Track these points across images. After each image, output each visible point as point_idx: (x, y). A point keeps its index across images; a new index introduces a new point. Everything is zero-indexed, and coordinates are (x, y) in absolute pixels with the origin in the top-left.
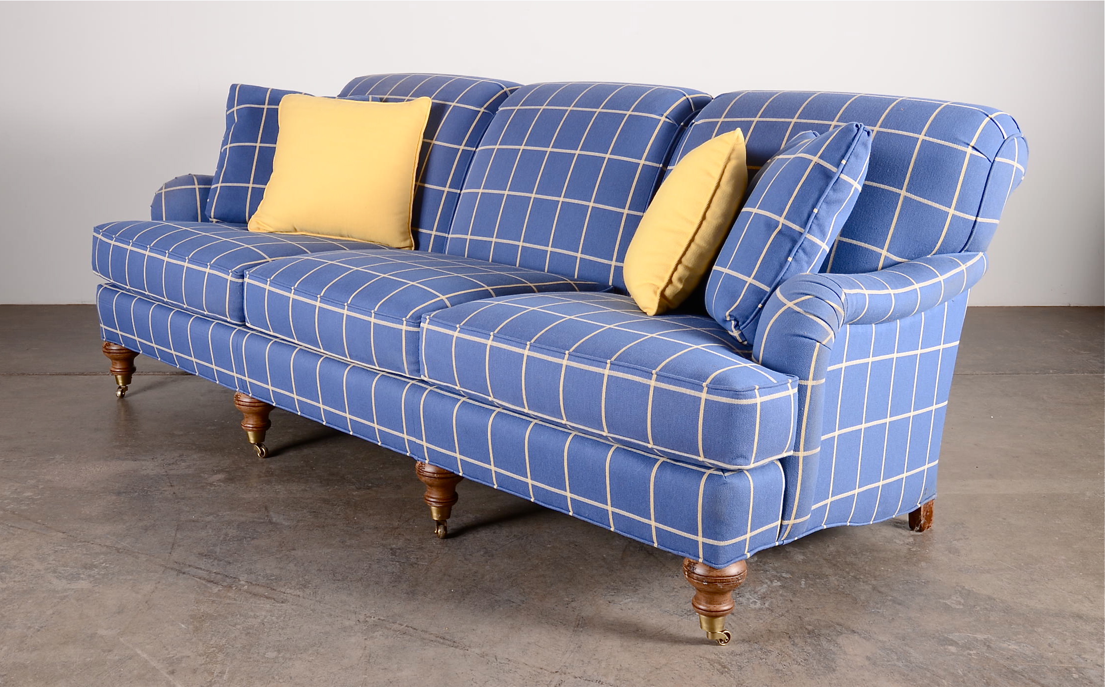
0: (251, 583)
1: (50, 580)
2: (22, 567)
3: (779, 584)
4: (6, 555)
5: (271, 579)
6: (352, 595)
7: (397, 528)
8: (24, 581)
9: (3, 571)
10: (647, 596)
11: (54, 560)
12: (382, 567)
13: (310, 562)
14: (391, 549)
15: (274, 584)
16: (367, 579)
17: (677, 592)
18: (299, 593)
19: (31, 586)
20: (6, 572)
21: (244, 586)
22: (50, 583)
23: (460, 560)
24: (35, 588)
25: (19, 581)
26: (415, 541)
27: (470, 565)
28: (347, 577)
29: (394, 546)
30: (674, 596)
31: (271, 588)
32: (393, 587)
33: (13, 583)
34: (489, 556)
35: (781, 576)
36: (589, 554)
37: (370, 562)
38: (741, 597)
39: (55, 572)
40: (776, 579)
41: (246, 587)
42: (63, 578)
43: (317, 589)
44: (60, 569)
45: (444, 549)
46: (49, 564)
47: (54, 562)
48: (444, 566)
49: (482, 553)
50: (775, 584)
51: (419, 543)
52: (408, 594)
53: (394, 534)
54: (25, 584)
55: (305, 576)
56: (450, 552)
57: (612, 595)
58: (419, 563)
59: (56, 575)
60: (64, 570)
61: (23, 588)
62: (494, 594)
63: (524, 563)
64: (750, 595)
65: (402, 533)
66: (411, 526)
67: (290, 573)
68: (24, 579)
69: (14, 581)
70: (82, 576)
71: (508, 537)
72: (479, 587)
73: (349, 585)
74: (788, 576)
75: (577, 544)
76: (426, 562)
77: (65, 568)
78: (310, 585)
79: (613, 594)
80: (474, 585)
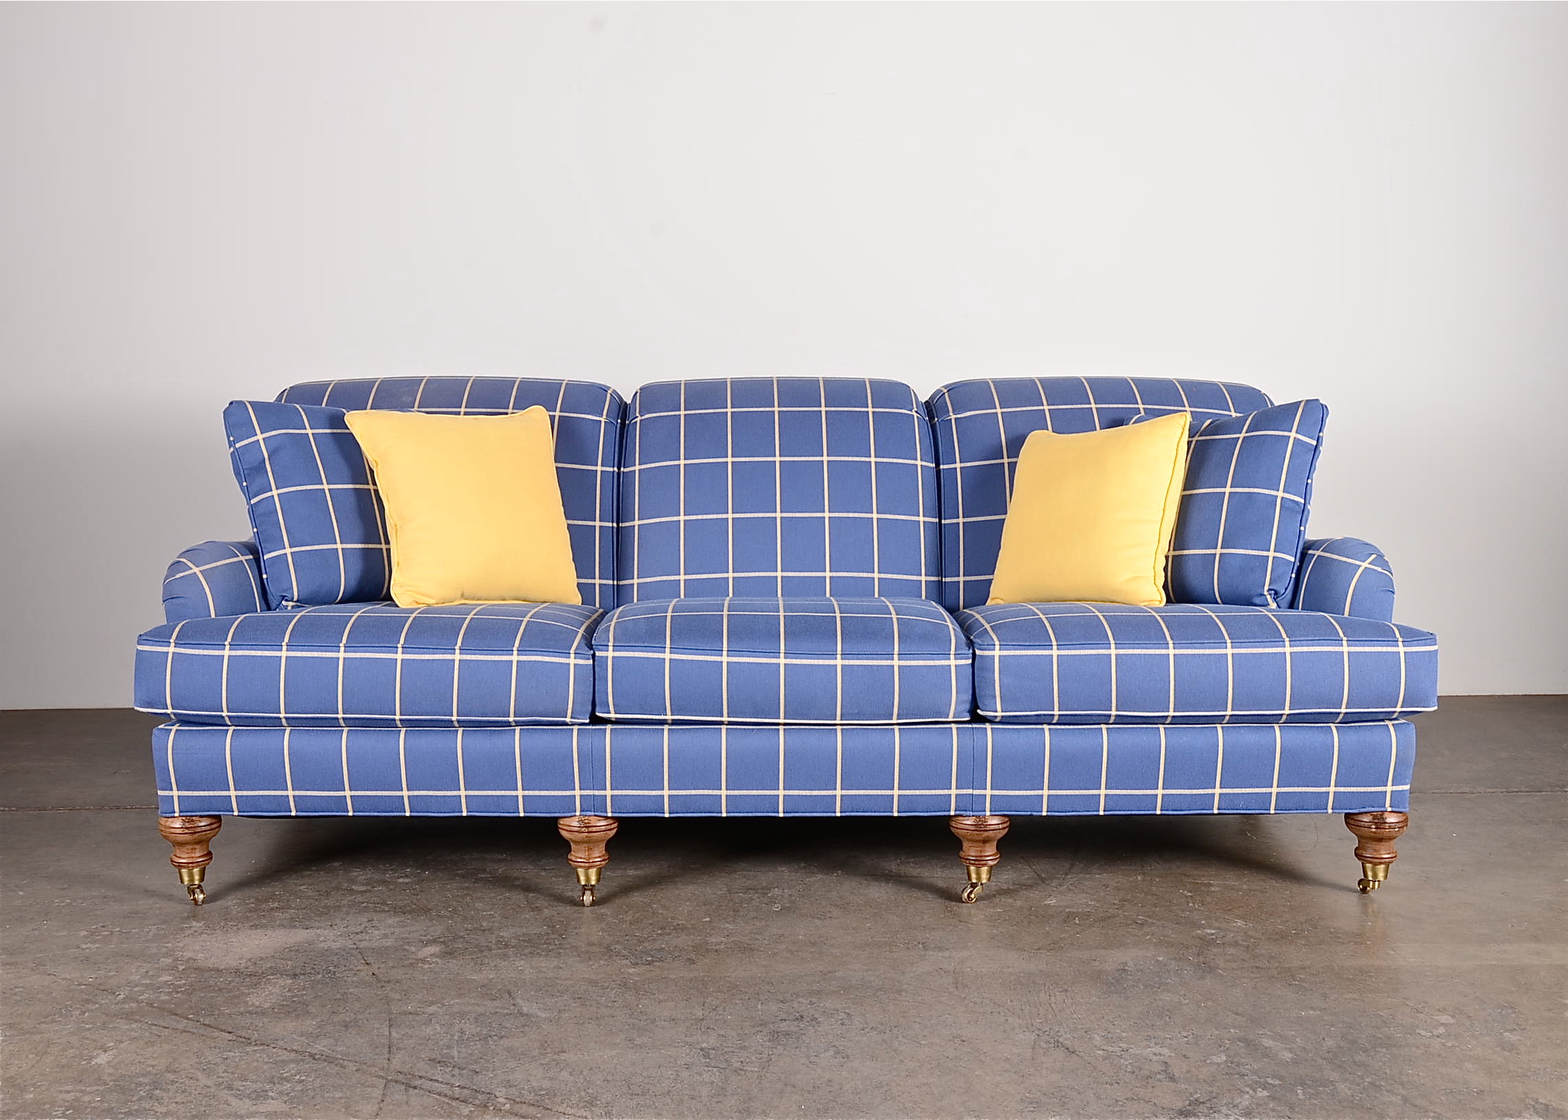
0: (514, 1100)
1: (227, 1100)
2: (182, 1083)
3: (1265, 1093)
4: (155, 1065)
5: (540, 1095)
6: (662, 1115)
7: (703, 1019)
8: (191, 1102)
9: (157, 1089)
10: (1081, 1111)
11: (225, 1071)
12: (696, 1075)
13: (591, 1069)
14: (702, 1049)
15: (547, 1101)
16: (678, 1092)
17: (1122, 1105)
18: (584, 1114)
19: (202, 1109)
20: (161, 1089)
21: (505, 1105)
22: (228, 1105)
23: (803, 1064)
24: (207, 1112)
25: (183, 1103)
26: (733, 1037)
27: (818, 1070)
28: (649, 1089)
29: (705, 1045)
30: (1120, 1111)
31: (544, 1107)
32: (717, 1102)
33: (174, 1105)
34: (843, 1058)
35: (1267, 1083)
36: (985, 1053)
37: (676, 1069)
38: (1215, 1112)
39: (230, 1088)
40: (1260, 1087)
41: (508, 1106)
42: (244, 1096)
43: (609, 1108)
44: (238, 1084)
45: (776, 1048)
46: (219, 1077)
47: (226, 1074)
48: (782, 1073)
49: (832, 1053)
50: (1260, 1095)
51: (740, 1040)
52: (740, 1112)
53: (700, 1028)
54: (193, 1107)
55: (588, 1089)
56: (786, 1052)
57: (1032, 1112)
58: (745, 1068)
59: (233, 1092)
60: (242, 1086)
61: (191, 1112)
62: (863, 1112)
63: (894, 1066)
64: (1228, 1110)
65: (712, 1027)
66: (721, 1017)
67: (566, 1085)
68: (189, 1098)
69: (177, 1103)
70: (270, 1094)
71: (863, 1030)
72: (839, 1102)
73: (653, 1101)
74: (1277, 1082)
75: (964, 1039)
76: (756, 1067)
77: (244, 1083)
78: (598, 1102)
79: (1033, 1109)
80: (832, 1098)
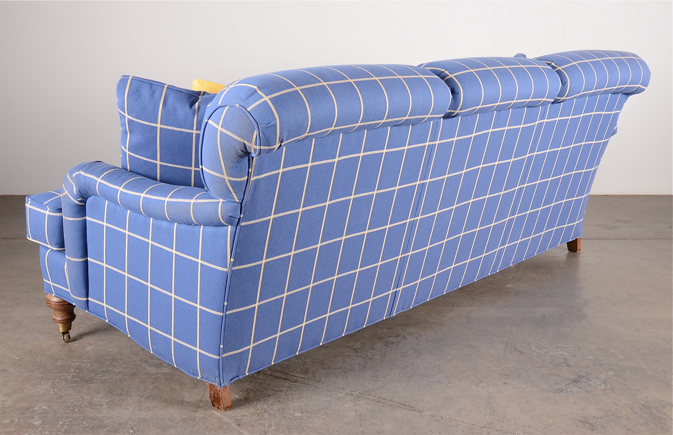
0: (272, 370)
1: (145, 367)
2: (125, 359)
3: (613, 373)
4: (113, 351)
5: (283, 368)
6: (338, 377)
7: (354, 336)
8: (129, 368)
9: (114, 362)
10: (528, 379)
11: (143, 355)
12: (352, 360)
13: (305, 357)
14: (354, 349)
15: (286, 370)
16: (344, 368)
17: (546, 377)
18: (303, 376)
19: (135, 371)
20: (116, 362)
21: (268, 372)
22: (146, 369)
23: (400, 356)
24: (137, 372)
25: (126, 368)
26: (368, 344)
27: (407, 359)
28: (332, 366)
29: (355, 347)
30: (546, 380)
31: (285, 373)
32: (362, 372)
33: (122, 369)
34: (418, 354)
35: (613, 369)
36: (482, 353)
37: (343, 357)
38: (589, 381)
39: (146, 362)
40: (610, 370)
41: (269, 372)
42: (153, 366)
43: (314, 374)
44: (149, 360)
45: (388, 349)
46: (140, 357)
47: (144, 356)
48: (391, 360)
49: (413, 351)
50: (610, 374)
51: (371, 345)
52: (373, 377)
53: (353, 340)
54: (130, 370)
55: (304, 365)
56: (392, 351)
57: (505, 379)
58: (374, 358)
59: (148, 364)
60: (151, 361)
61: (130, 372)
62: (428, 378)
63: (442, 358)
64: (596, 380)
65: (358, 339)
66: (362, 335)
67: (294, 364)
68: (129, 366)
69: (123, 368)
70: (164, 365)
71: (427, 342)
72: (417, 373)
73: (334, 372)
74: (618, 368)
75: (472, 346)
76: (379, 357)
77: (152, 360)
78: (309, 371)
79: (505, 378)
80: (414, 372)
